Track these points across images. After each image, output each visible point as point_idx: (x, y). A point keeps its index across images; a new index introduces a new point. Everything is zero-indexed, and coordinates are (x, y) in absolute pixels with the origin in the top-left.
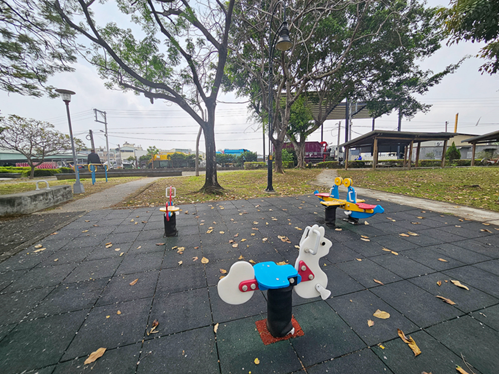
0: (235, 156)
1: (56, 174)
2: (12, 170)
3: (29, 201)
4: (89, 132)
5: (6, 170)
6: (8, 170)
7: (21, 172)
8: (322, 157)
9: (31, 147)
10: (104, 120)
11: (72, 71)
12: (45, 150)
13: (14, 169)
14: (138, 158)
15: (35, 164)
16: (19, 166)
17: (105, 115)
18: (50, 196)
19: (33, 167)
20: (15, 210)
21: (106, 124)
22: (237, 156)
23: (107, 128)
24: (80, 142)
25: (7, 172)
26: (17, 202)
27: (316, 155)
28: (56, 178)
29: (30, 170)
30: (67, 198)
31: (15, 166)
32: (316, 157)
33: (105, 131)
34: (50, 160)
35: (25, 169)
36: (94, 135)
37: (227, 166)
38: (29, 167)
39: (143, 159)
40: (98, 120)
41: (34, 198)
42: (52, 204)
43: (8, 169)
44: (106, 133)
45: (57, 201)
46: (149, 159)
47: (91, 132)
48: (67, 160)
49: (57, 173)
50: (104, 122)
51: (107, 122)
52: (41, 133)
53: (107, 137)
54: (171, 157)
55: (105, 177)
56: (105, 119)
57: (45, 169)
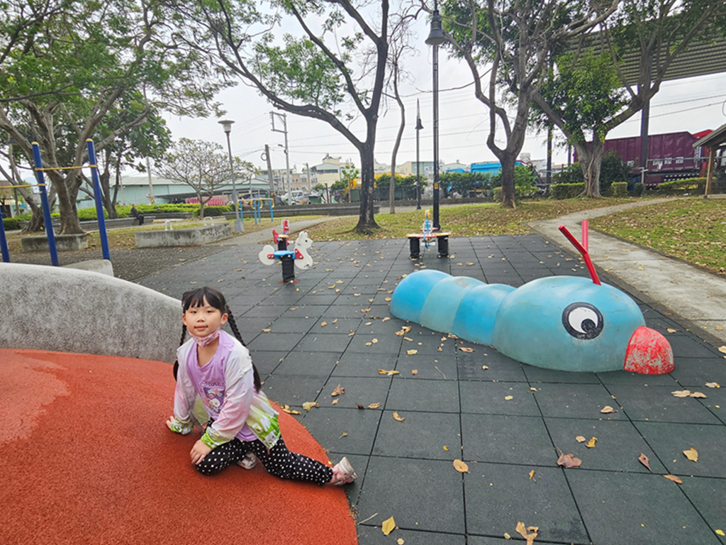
0: (488, 175)
1: (226, 213)
2: (183, 209)
3: (200, 233)
4: (264, 148)
5: (177, 208)
6: (179, 209)
7: (192, 211)
8: (696, 167)
9: (201, 177)
10: (283, 127)
11: (236, 85)
12: (214, 180)
13: (184, 207)
14: (329, 186)
15: (205, 198)
16: (189, 202)
17: (285, 119)
18: (214, 232)
19: (202, 203)
20: (192, 240)
21: (286, 133)
22: (491, 176)
23: (288, 139)
24: (251, 167)
25: (177, 211)
26: (193, 234)
27: (680, 165)
28: (225, 219)
29: (200, 208)
30: (227, 235)
31: (184, 203)
32: (680, 169)
33: (284, 145)
34: (219, 193)
35: (195, 207)
36: (270, 152)
37: (473, 195)
38: (199, 204)
39: (336, 187)
40: (275, 128)
41: (203, 232)
42: (215, 240)
43: (178, 207)
44: (286, 147)
45: (219, 237)
46: (344, 188)
47: (267, 147)
48: (240, 193)
49: (226, 211)
50: (283, 130)
51: (287, 131)
52: (210, 158)
53: (287, 154)
54: (377, 183)
55: (270, 217)
56: (285, 125)
57: (215, 207)
